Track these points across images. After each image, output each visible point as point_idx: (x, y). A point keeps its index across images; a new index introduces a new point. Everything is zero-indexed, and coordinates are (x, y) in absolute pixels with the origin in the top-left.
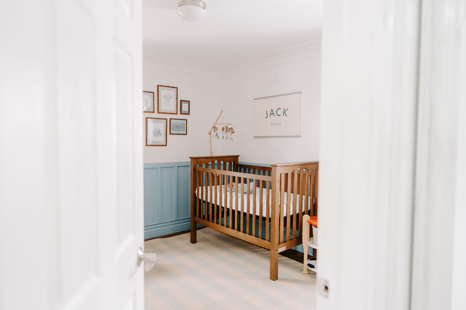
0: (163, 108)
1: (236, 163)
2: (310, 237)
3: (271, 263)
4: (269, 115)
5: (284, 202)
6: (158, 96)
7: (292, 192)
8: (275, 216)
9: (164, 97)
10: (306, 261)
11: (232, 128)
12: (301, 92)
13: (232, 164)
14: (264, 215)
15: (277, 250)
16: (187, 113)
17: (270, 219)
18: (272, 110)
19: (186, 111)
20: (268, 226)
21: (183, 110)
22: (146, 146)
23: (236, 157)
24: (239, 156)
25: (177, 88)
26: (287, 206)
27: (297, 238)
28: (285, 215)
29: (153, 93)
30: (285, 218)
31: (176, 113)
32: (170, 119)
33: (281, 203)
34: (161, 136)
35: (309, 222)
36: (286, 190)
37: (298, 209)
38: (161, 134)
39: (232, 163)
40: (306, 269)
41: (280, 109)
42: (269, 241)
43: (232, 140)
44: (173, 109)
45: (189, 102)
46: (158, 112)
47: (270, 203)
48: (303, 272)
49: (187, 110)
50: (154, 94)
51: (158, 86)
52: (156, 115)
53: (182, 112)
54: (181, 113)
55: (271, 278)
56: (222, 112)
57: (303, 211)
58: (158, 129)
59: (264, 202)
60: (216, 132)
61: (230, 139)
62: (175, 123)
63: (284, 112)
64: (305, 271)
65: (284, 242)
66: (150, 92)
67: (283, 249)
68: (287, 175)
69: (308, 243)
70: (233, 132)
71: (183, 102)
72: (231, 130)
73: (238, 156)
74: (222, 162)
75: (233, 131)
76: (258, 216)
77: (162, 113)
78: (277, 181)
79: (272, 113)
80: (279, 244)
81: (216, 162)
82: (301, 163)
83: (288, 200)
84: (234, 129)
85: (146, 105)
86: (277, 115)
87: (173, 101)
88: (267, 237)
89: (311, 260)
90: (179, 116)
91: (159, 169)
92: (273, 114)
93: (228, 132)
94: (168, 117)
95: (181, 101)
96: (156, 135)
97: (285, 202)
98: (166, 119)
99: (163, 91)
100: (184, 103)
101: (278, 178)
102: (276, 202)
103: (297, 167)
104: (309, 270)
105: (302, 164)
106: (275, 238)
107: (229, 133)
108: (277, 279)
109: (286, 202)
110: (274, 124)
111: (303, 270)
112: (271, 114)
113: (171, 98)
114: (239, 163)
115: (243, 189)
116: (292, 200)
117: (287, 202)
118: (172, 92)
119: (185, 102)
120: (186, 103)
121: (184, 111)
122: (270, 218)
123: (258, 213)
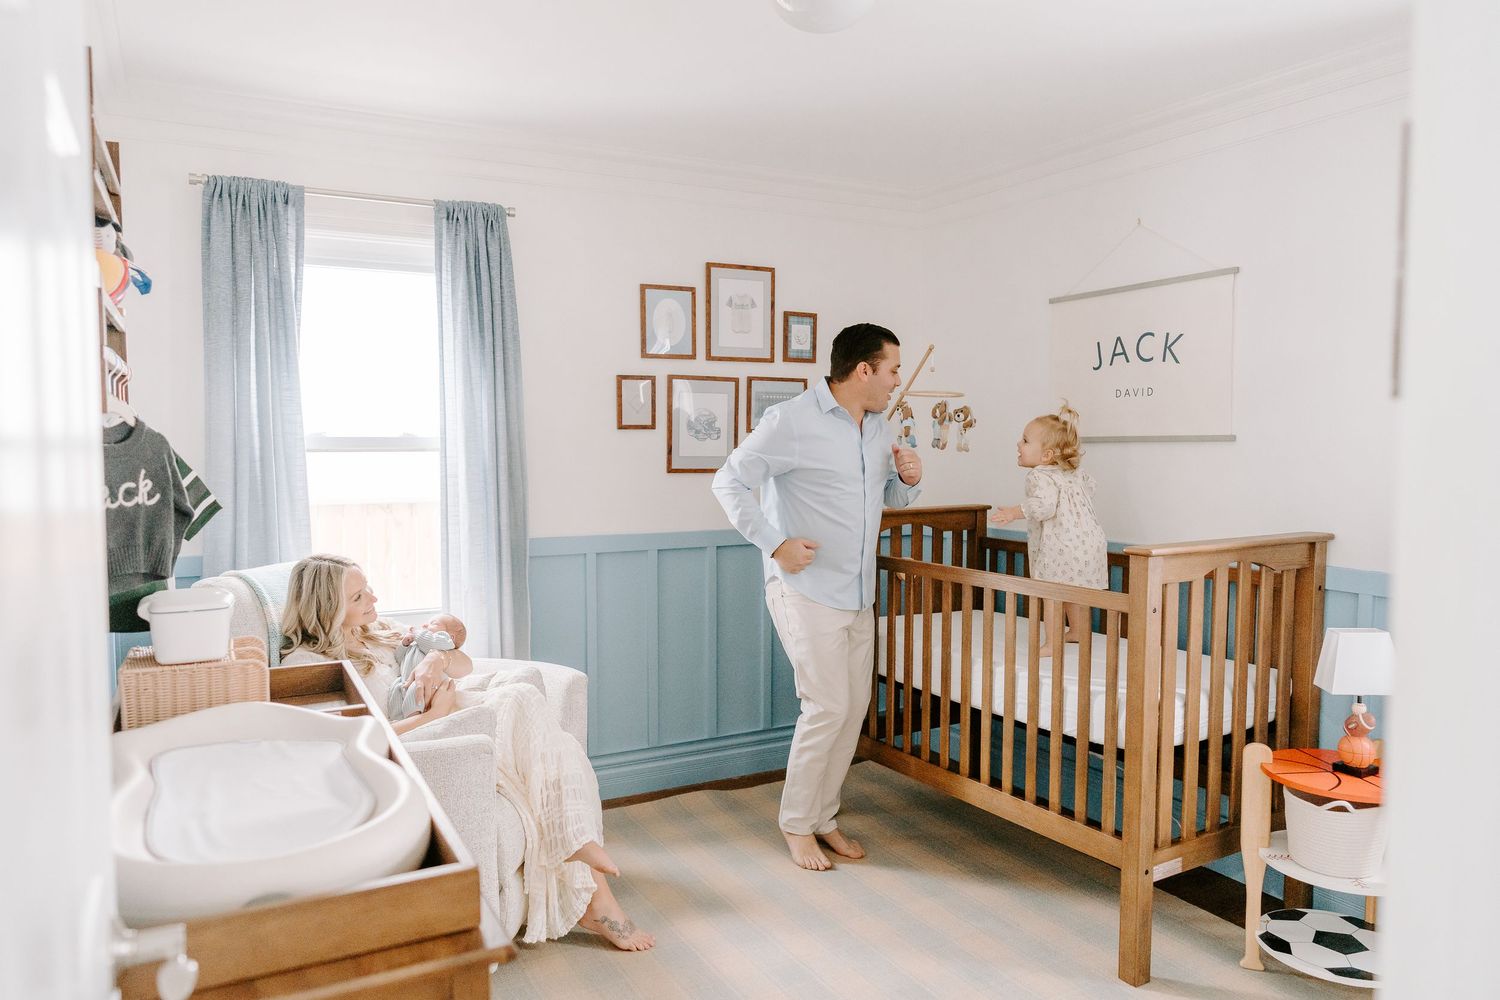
0: (724, 342)
1: (979, 534)
2: (1273, 829)
3: (1123, 917)
4: (1106, 359)
5: (1177, 690)
6: (708, 302)
7: (1207, 650)
8: (1142, 740)
9: (730, 303)
10: (1257, 921)
11: (965, 407)
12: (1236, 271)
13: (965, 537)
14: (1098, 736)
15: (1147, 872)
16: (808, 355)
17: (1120, 755)
18: (1119, 339)
19: (802, 351)
20: (1112, 780)
21: (794, 346)
22: (669, 472)
23: (977, 515)
24: (990, 508)
25: (772, 270)
26: (1186, 705)
27: (1222, 826)
28: (1178, 741)
29: (692, 290)
30: (1179, 751)
31: (768, 356)
32: (750, 380)
33: (1165, 692)
34: (718, 437)
35: (1268, 773)
36: (1183, 644)
37: (1230, 719)
38: (719, 431)
39: (965, 532)
40: (1257, 955)
41: (1152, 334)
42: (1118, 834)
43: (967, 451)
44: (758, 343)
45: (814, 317)
46: (709, 357)
47: (1122, 691)
48: (1242, 963)
49: (807, 347)
50: (694, 294)
51: (709, 266)
52: (701, 366)
53: (791, 354)
54: (786, 358)
55: (1122, 976)
56: (931, 350)
57: (1249, 724)
58: (707, 413)
59: (1098, 686)
60: (907, 423)
61: (960, 449)
62: (767, 393)
63: (1168, 347)
64: (1251, 958)
65: (1176, 841)
66: (681, 289)
67: (1168, 867)
68: (1186, 589)
69: (1264, 852)
70: (969, 425)
71: (792, 319)
72: (962, 416)
73: (984, 510)
74: (927, 531)
75: (968, 419)
76: (1073, 738)
77: (721, 359)
78: (1150, 610)
79: (1119, 350)
80: (1156, 846)
81: (907, 529)
82: (1243, 544)
83: (1191, 682)
84: (975, 414)
85: (670, 332)
86: (1141, 358)
87: (759, 317)
88: (1108, 820)
89: (1273, 917)
90: (780, 368)
91: (711, 553)
92: (1124, 353)
93: (946, 423)
94: (742, 371)
95: (787, 315)
96: (700, 436)
97: (1181, 690)
98: (736, 381)
99: (725, 284)
100: (798, 323)
101: (1154, 599)
102: (1146, 691)
103: (1227, 556)
104: (1264, 956)
105: (1244, 549)
106: (1142, 825)
107: (954, 427)
108: (1148, 981)
109: (1184, 693)
110: (1127, 393)
111: (1241, 954)
112: (1114, 355)
113: (753, 304)
114: (989, 535)
115: (1015, 633)
116: (1205, 683)
117: (1187, 692)
118: (757, 286)
119: (800, 319)
120: (802, 323)
121: (798, 351)
122: (1118, 749)
123: (1071, 728)
